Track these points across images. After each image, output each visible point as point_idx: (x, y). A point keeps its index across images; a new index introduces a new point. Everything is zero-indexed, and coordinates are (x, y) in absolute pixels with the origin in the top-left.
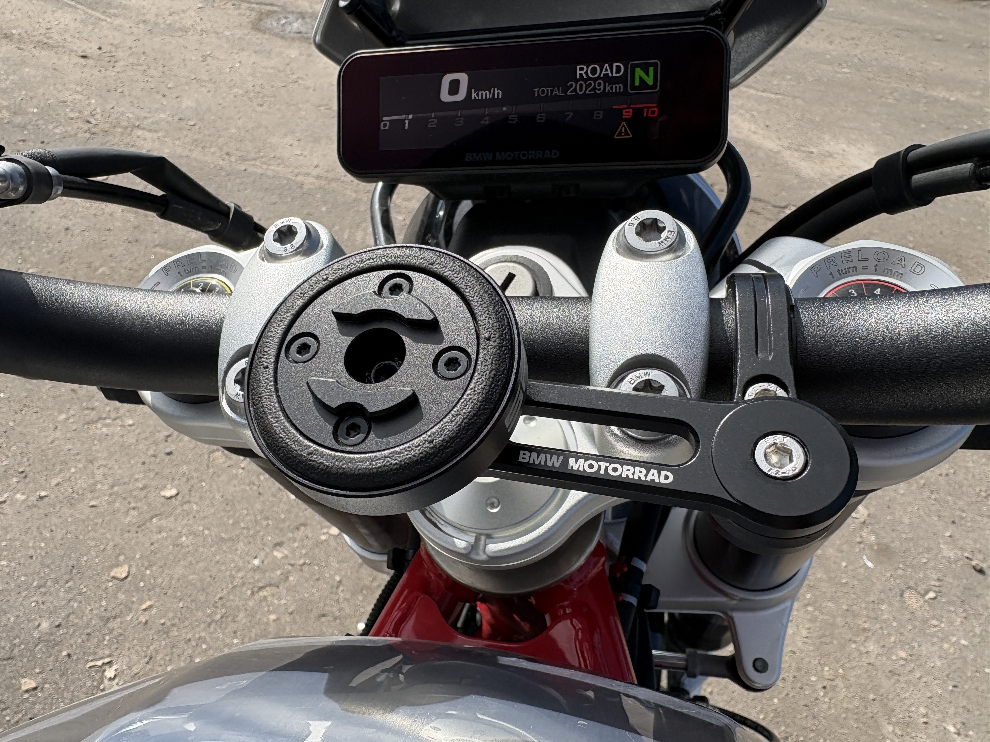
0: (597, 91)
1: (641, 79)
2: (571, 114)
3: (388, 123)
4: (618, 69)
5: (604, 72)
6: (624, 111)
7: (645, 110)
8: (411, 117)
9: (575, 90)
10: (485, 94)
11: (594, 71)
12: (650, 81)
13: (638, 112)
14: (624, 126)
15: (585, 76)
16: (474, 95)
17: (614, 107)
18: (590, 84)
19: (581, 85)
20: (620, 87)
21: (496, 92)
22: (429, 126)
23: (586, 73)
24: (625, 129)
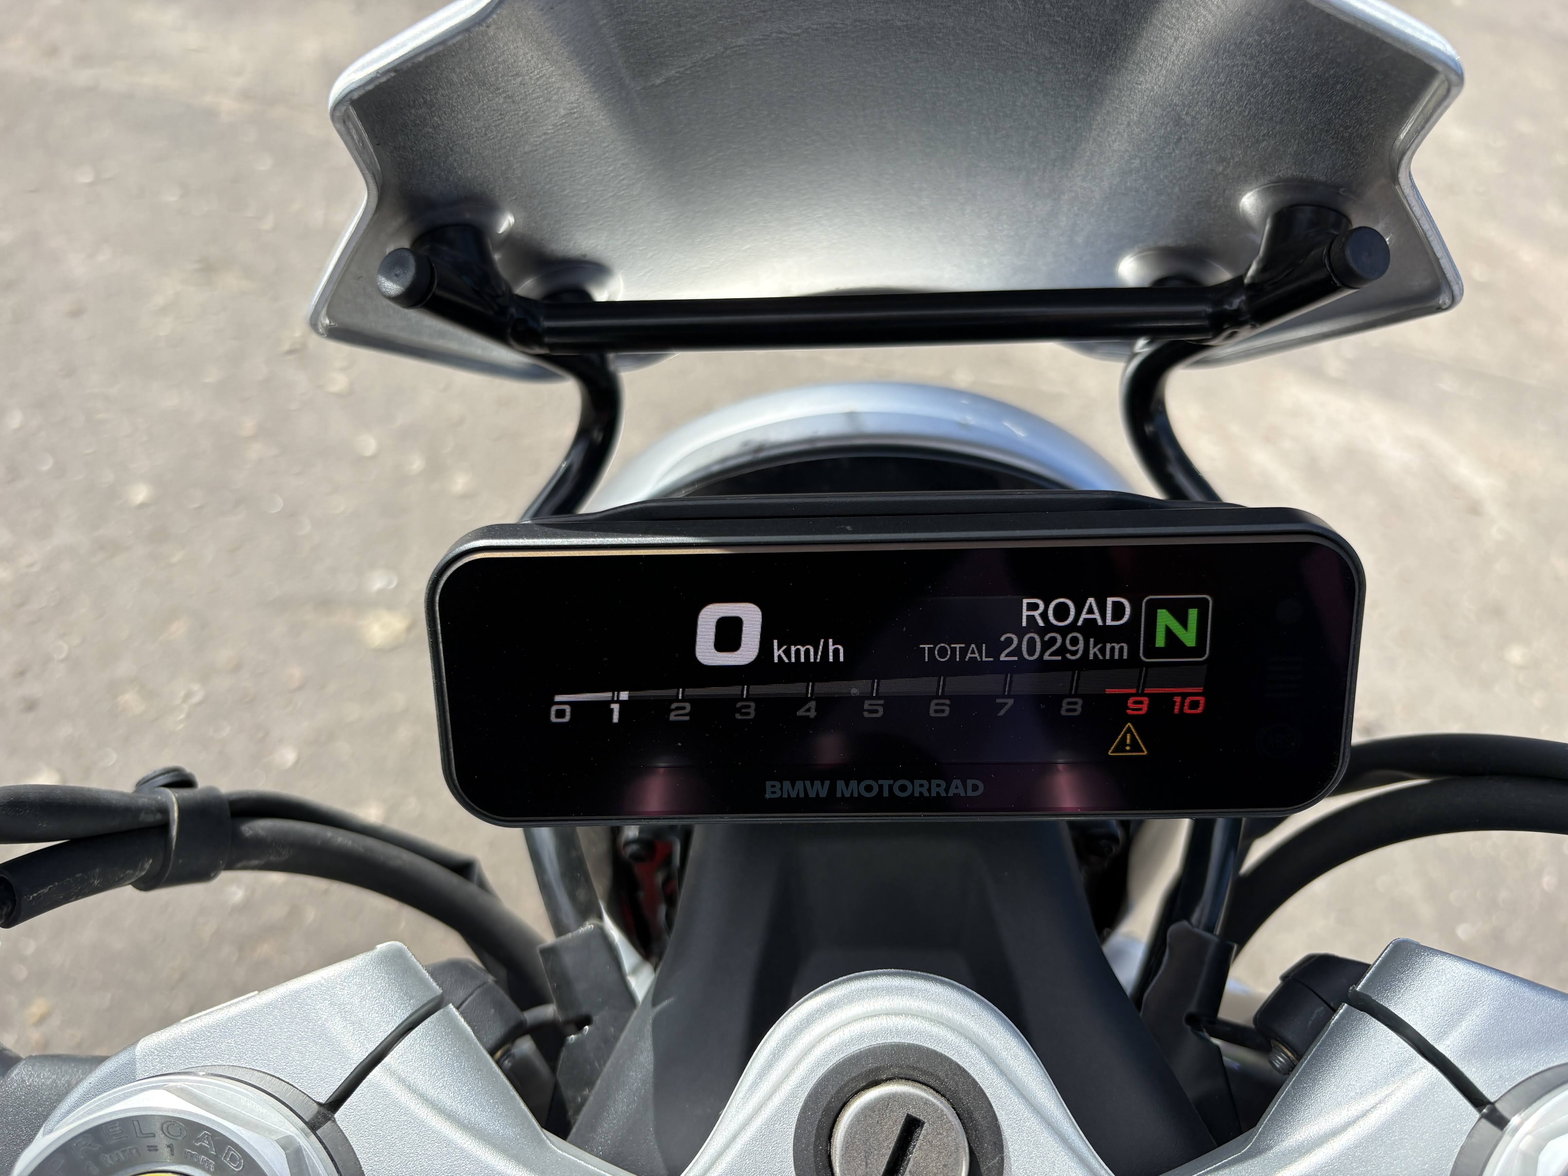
0: (1068, 656)
1: (1170, 634)
2: (1011, 702)
3: (567, 708)
4: (1118, 611)
5: (1084, 616)
6: (1130, 701)
7: (1178, 699)
8: (624, 696)
9: (1017, 651)
10: (802, 652)
11: (1061, 612)
12: (1189, 638)
13: (1161, 703)
14: (1129, 730)
15: (1041, 623)
16: (778, 653)
17: (1108, 691)
18: (1053, 641)
19: (1032, 642)
20: (1121, 649)
21: (831, 648)
22: (672, 717)
23: (1044, 615)
24: (1133, 737)
